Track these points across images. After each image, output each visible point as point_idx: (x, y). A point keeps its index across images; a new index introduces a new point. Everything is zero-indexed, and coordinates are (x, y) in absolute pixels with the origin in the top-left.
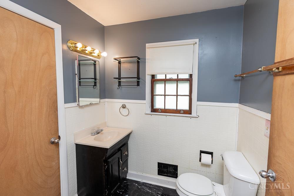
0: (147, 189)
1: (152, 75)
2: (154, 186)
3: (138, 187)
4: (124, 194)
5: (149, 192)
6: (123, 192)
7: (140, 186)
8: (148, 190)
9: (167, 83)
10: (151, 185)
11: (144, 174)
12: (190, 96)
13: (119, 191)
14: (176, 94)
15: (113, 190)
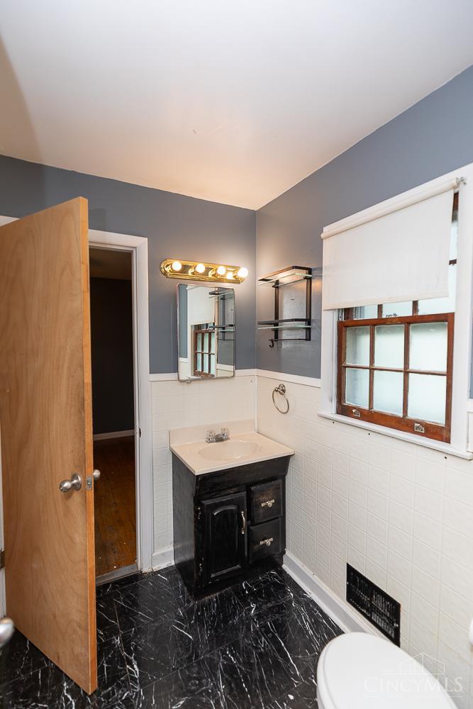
0: (307, 621)
1: (345, 309)
2: (332, 627)
3: (290, 602)
4: (252, 598)
5: (307, 632)
6: (252, 593)
7: (298, 602)
8: (307, 626)
9: (378, 332)
10: (325, 616)
11: (316, 579)
12: (449, 374)
13: (246, 585)
14: (401, 367)
15: (219, 573)
